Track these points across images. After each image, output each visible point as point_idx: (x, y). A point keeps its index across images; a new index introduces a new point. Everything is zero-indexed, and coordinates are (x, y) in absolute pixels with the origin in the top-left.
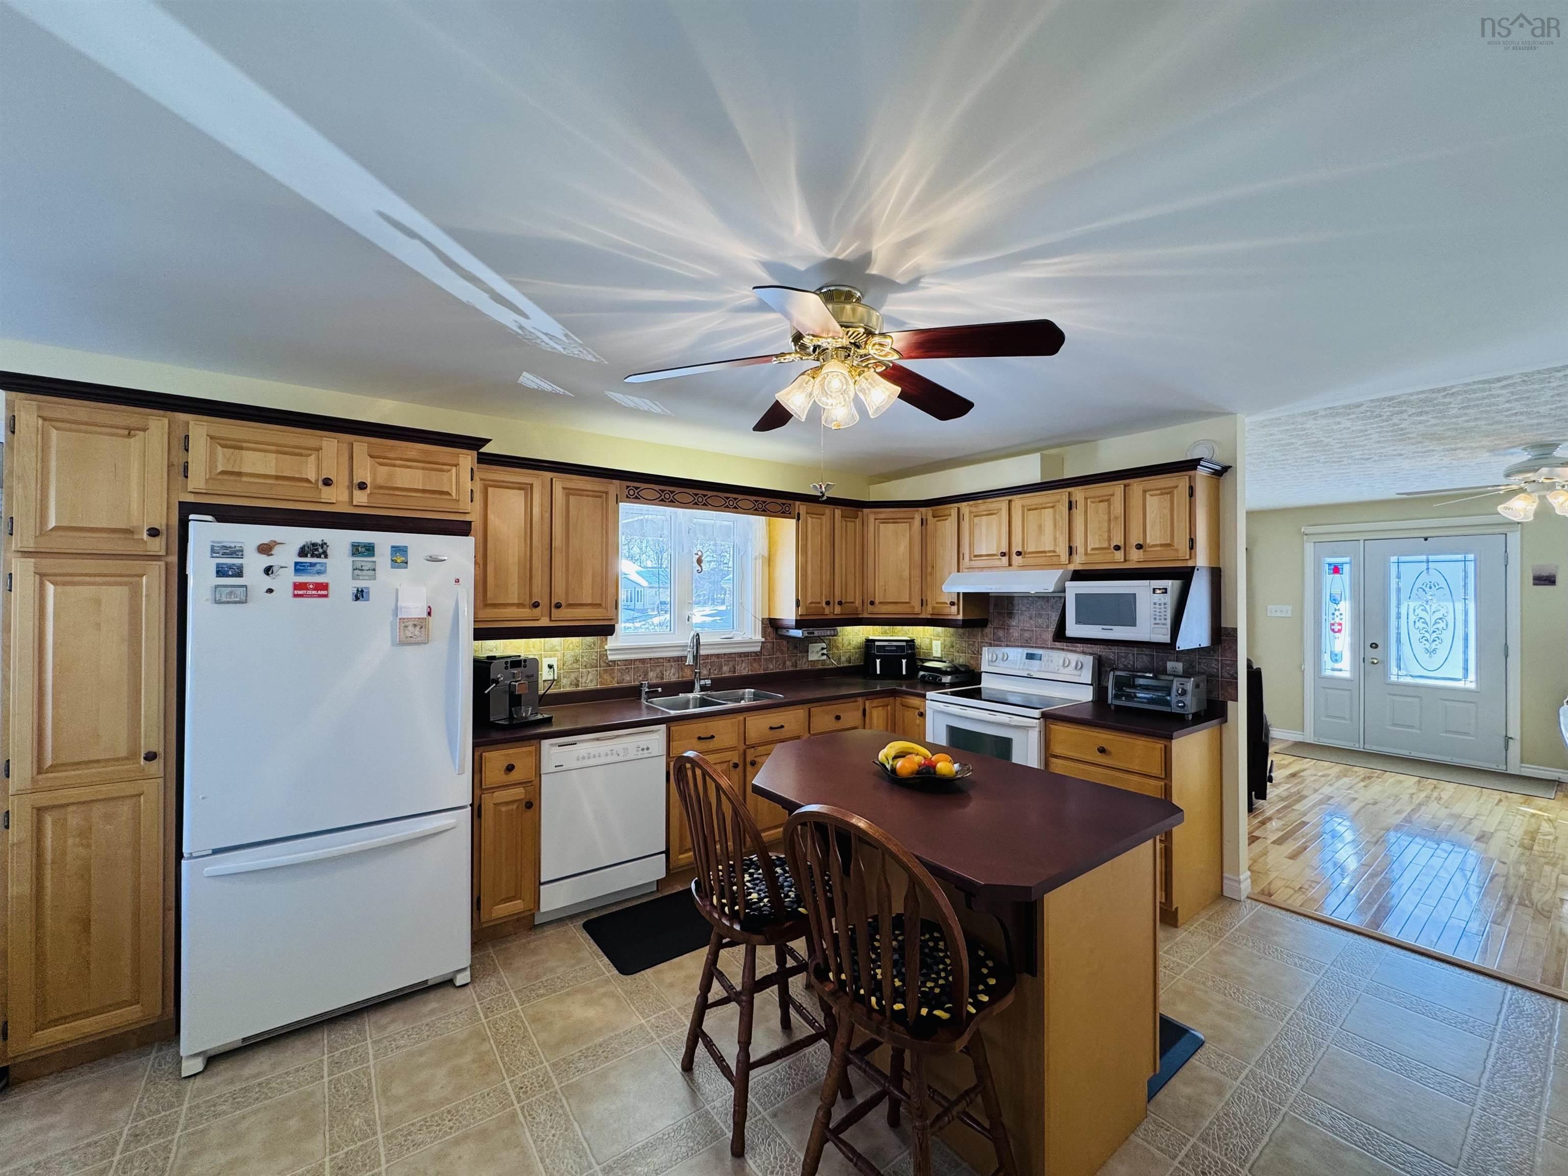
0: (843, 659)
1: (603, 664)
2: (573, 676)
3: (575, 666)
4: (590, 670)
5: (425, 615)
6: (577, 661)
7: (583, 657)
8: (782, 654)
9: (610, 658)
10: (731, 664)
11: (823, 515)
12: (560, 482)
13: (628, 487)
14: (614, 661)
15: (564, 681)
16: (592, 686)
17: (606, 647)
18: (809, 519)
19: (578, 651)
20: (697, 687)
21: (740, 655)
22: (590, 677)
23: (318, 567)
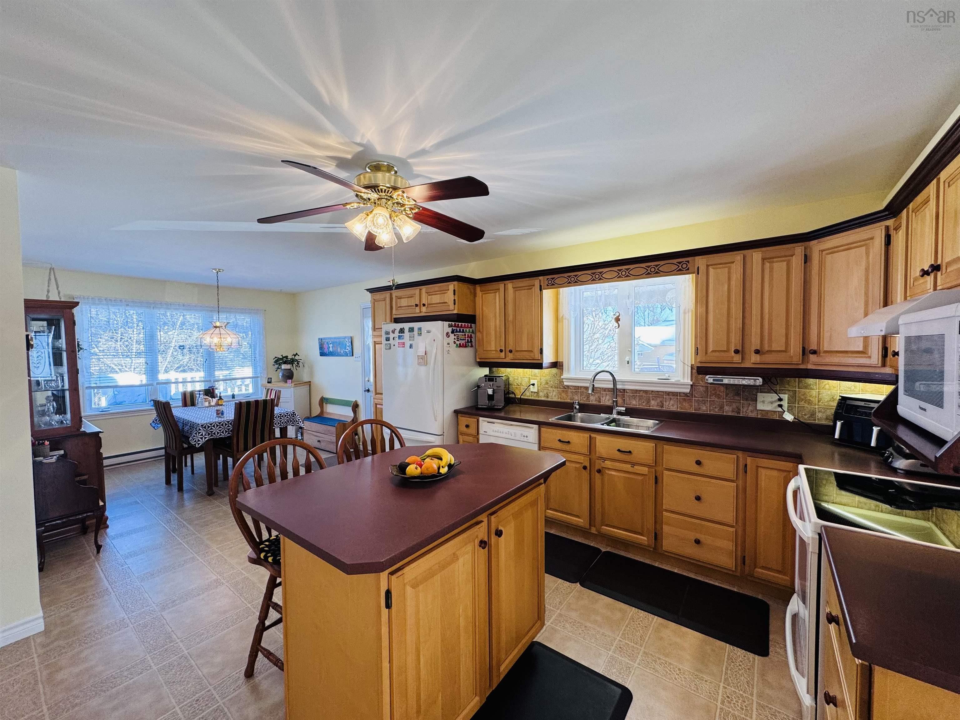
0: (819, 415)
1: (561, 387)
2: (545, 392)
3: (547, 386)
4: (554, 389)
5: (424, 354)
6: (547, 383)
7: (550, 382)
8: (719, 398)
9: (565, 383)
10: (659, 400)
11: (733, 262)
12: (510, 285)
13: (547, 279)
14: (568, 386)
15: (541, 394)
16: (555, 399)
17: (562, 377)
18: (711, 270)
19: (548, 378)
20: (614, 411)
21: (668, 393)
22: (554, 393)
23: (403, 337)
